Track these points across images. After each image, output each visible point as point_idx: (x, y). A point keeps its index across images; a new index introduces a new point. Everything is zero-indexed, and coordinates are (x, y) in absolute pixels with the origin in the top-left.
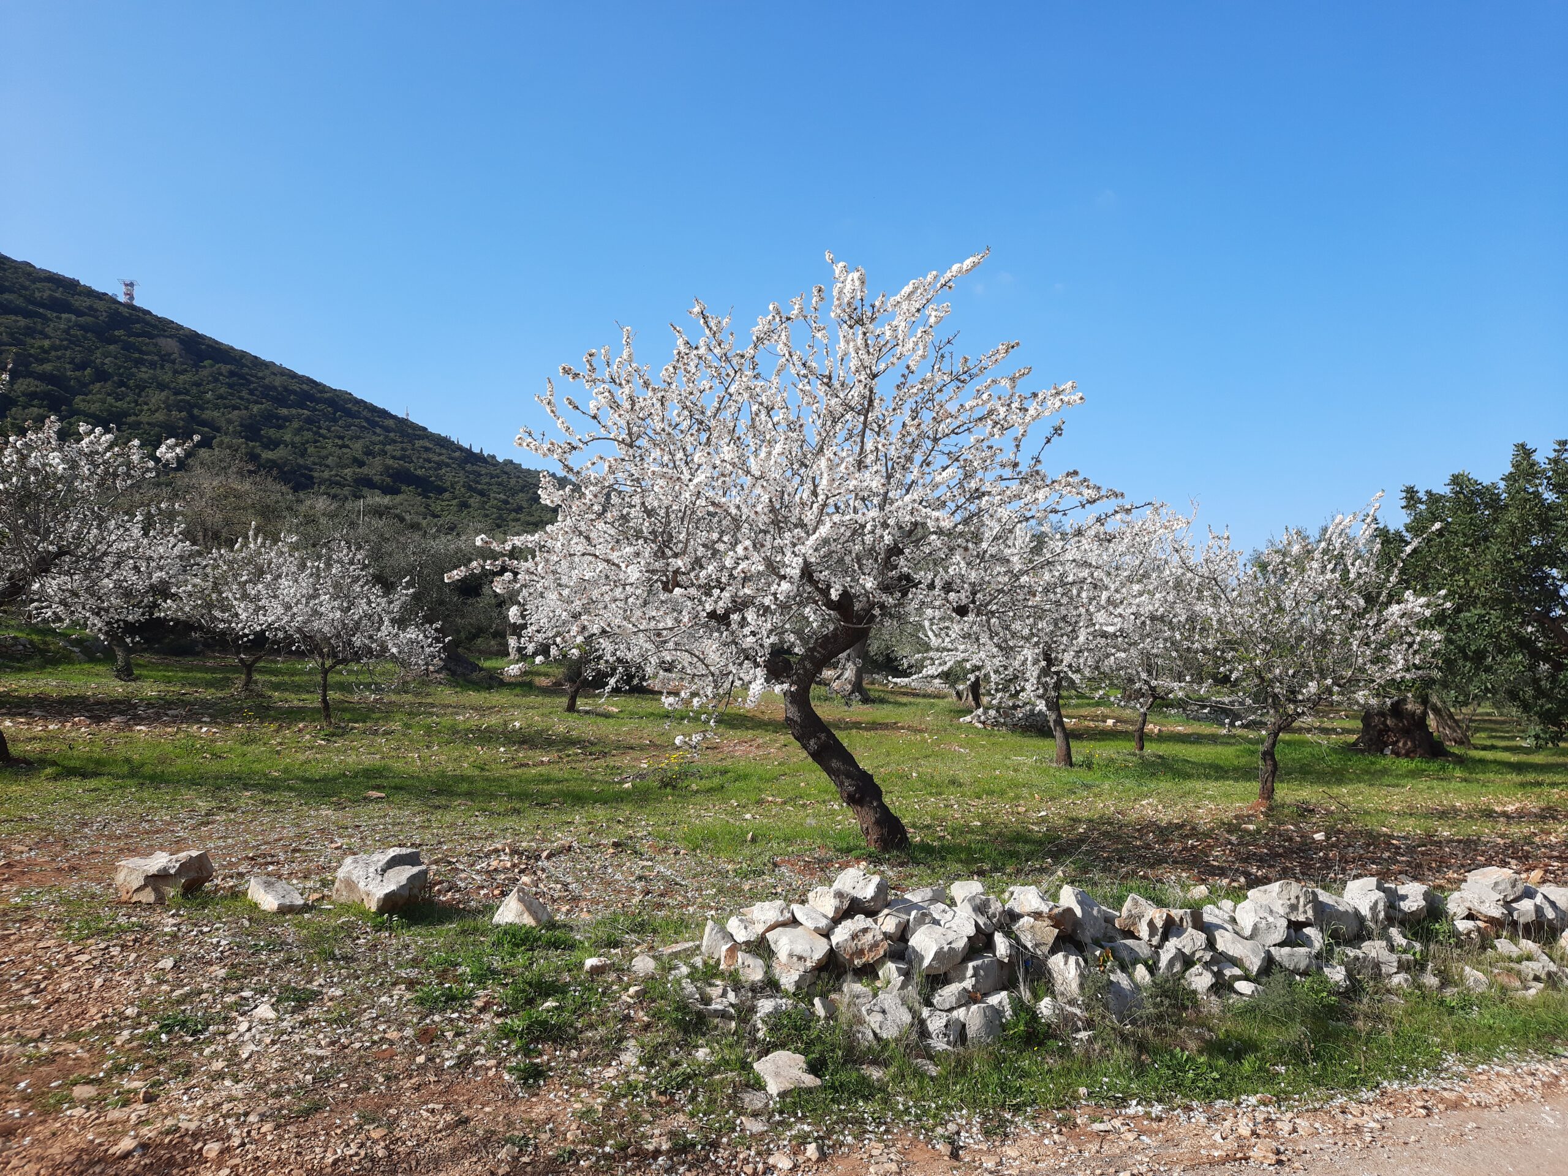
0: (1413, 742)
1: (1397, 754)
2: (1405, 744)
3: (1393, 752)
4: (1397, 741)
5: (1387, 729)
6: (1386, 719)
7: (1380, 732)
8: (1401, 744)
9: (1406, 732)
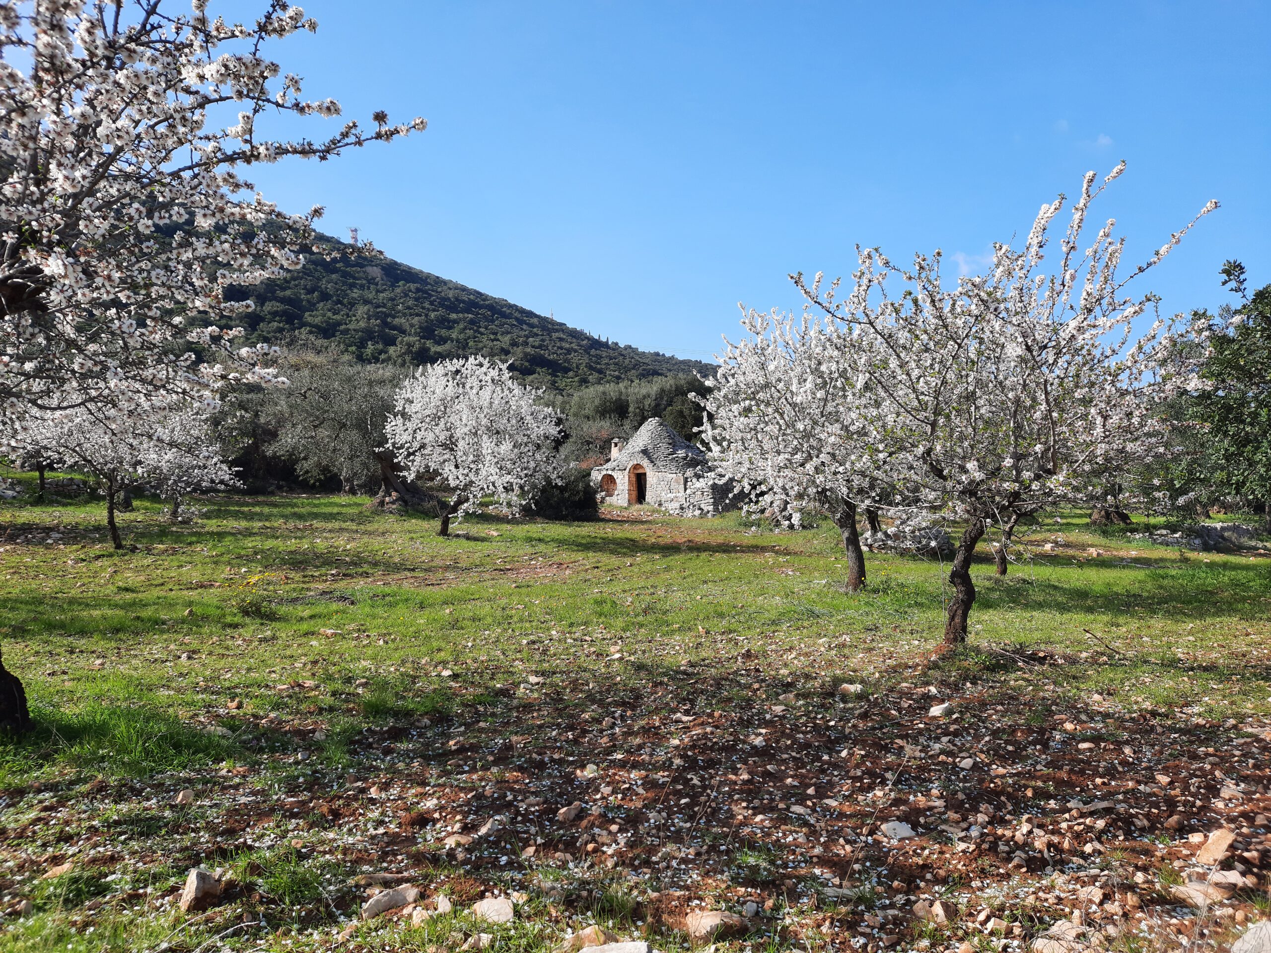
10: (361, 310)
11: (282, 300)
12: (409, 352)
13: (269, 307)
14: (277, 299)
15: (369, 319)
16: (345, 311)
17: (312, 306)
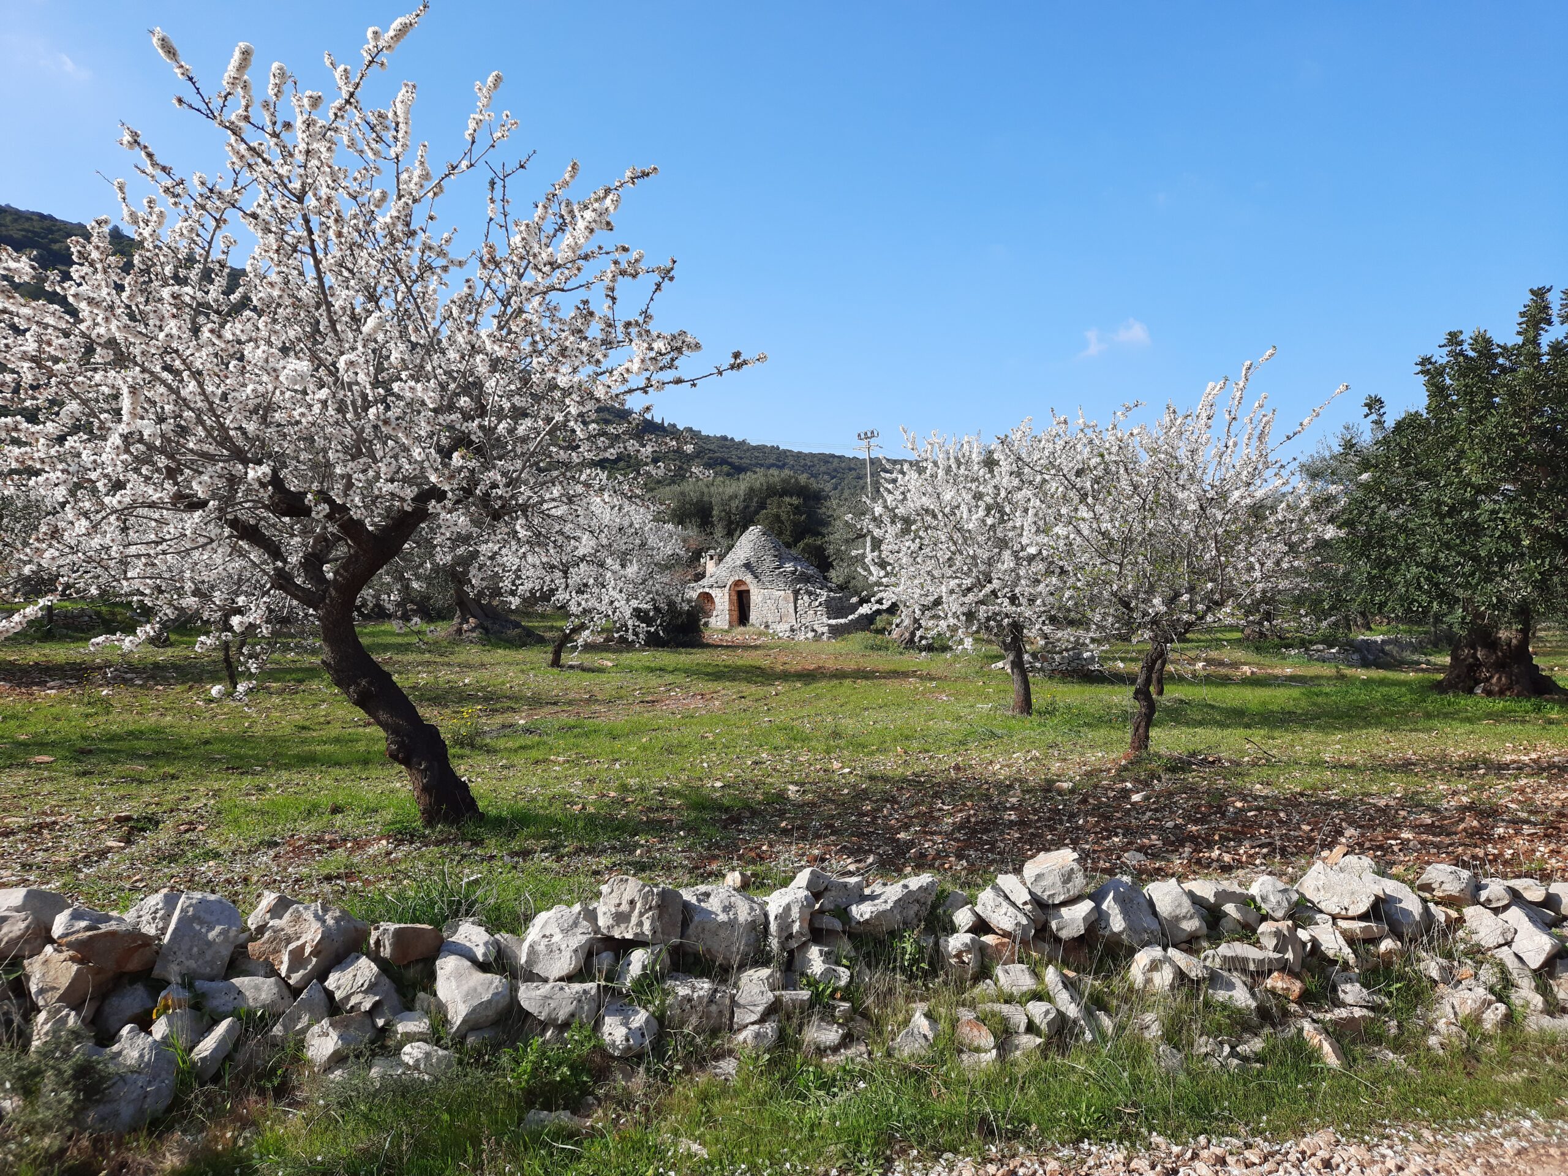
0: (1509, 677)
1: (1489, 693)
2: (1499, 679)
3: (1484, 690)
4: (1491, 677)
5: (1477, 665)
6: (1476, 651)
7: (1471, 666)
8: (1494, 680)
9: (1500, 666)
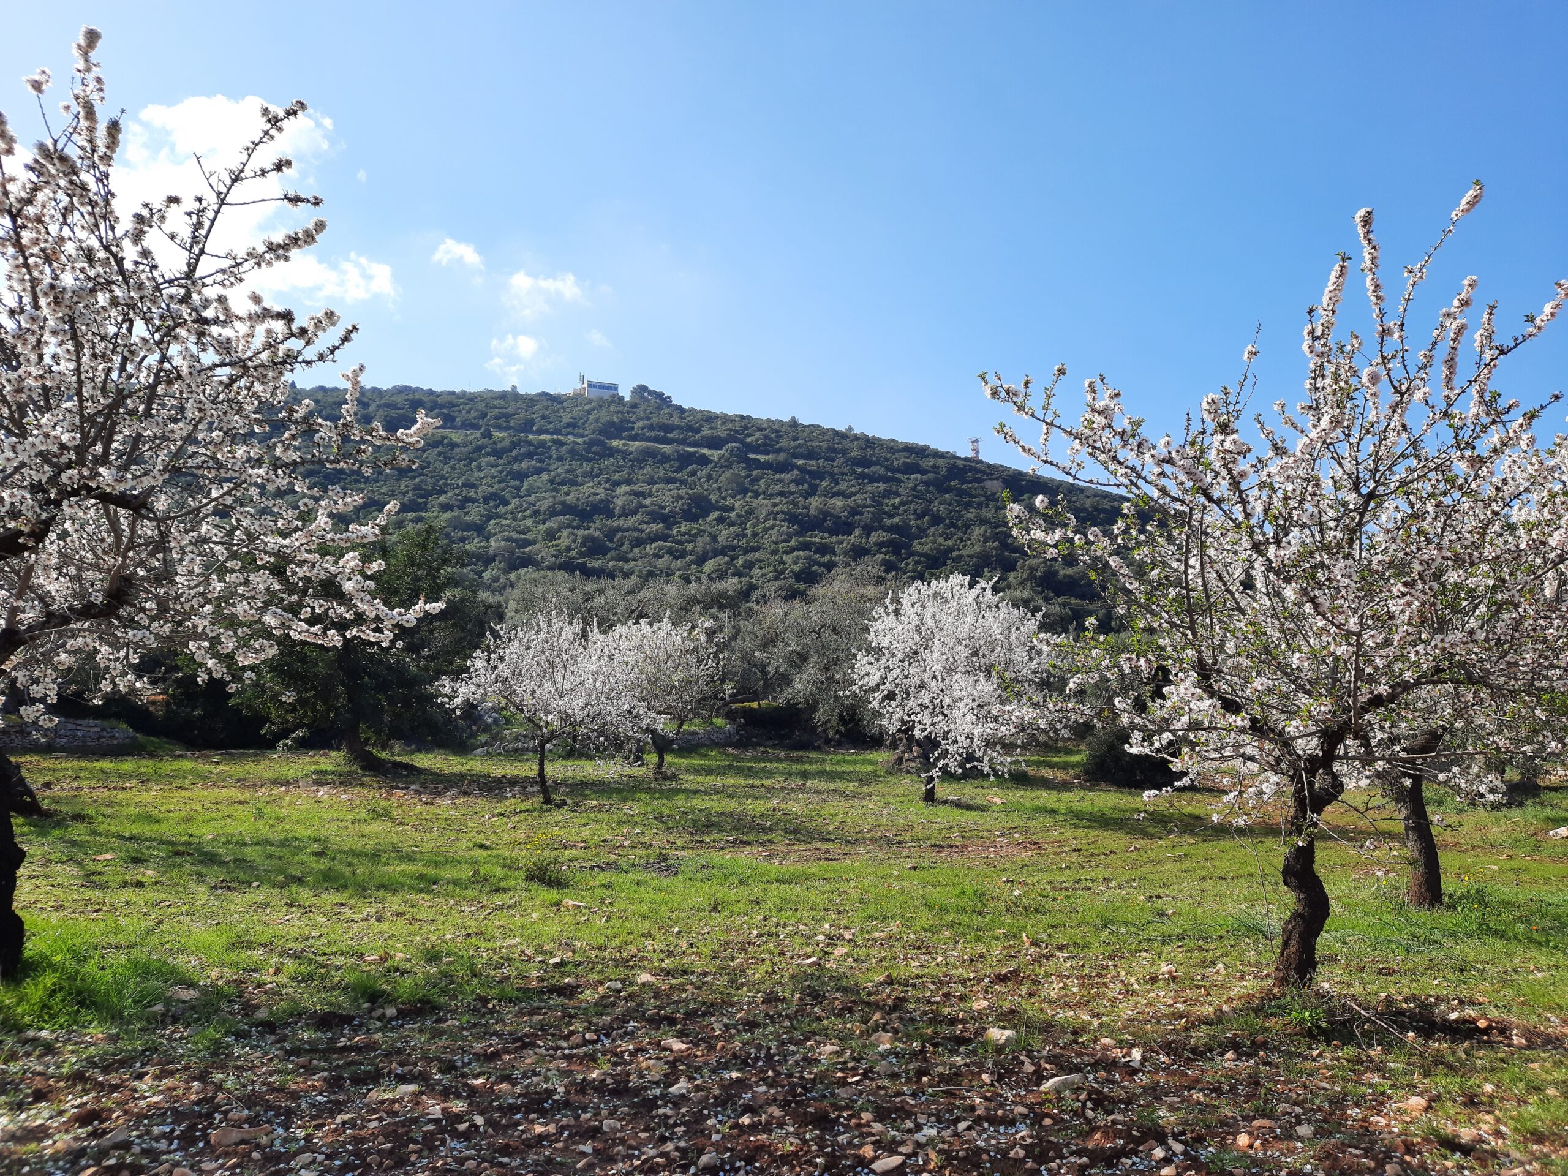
10: (978, 531)
11: (890, 529)
12: (1031, 577)
13: (874, 537)
14: (883, 528)
15: (985, 542)
16: (959, 534)
17: (922, 532)
